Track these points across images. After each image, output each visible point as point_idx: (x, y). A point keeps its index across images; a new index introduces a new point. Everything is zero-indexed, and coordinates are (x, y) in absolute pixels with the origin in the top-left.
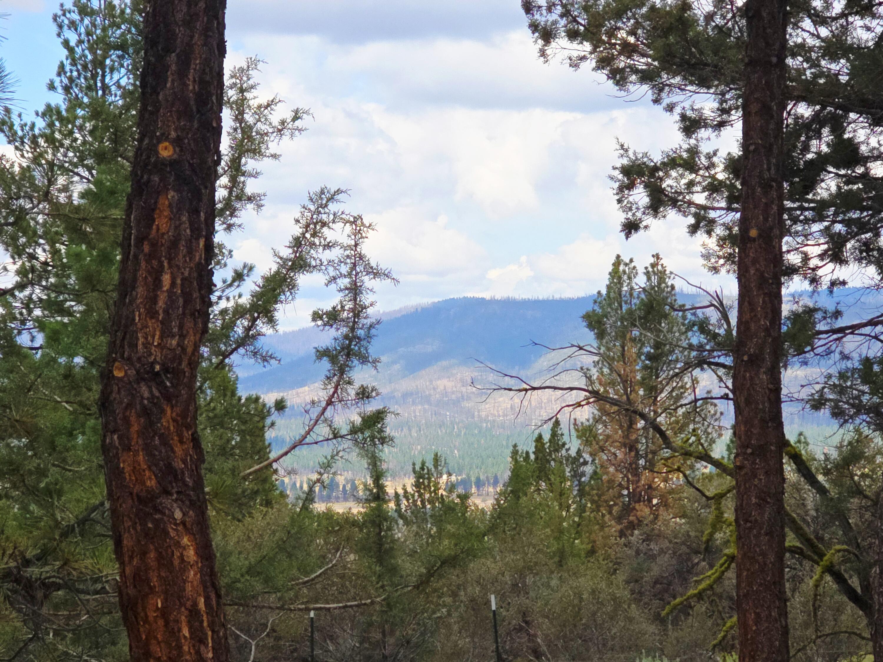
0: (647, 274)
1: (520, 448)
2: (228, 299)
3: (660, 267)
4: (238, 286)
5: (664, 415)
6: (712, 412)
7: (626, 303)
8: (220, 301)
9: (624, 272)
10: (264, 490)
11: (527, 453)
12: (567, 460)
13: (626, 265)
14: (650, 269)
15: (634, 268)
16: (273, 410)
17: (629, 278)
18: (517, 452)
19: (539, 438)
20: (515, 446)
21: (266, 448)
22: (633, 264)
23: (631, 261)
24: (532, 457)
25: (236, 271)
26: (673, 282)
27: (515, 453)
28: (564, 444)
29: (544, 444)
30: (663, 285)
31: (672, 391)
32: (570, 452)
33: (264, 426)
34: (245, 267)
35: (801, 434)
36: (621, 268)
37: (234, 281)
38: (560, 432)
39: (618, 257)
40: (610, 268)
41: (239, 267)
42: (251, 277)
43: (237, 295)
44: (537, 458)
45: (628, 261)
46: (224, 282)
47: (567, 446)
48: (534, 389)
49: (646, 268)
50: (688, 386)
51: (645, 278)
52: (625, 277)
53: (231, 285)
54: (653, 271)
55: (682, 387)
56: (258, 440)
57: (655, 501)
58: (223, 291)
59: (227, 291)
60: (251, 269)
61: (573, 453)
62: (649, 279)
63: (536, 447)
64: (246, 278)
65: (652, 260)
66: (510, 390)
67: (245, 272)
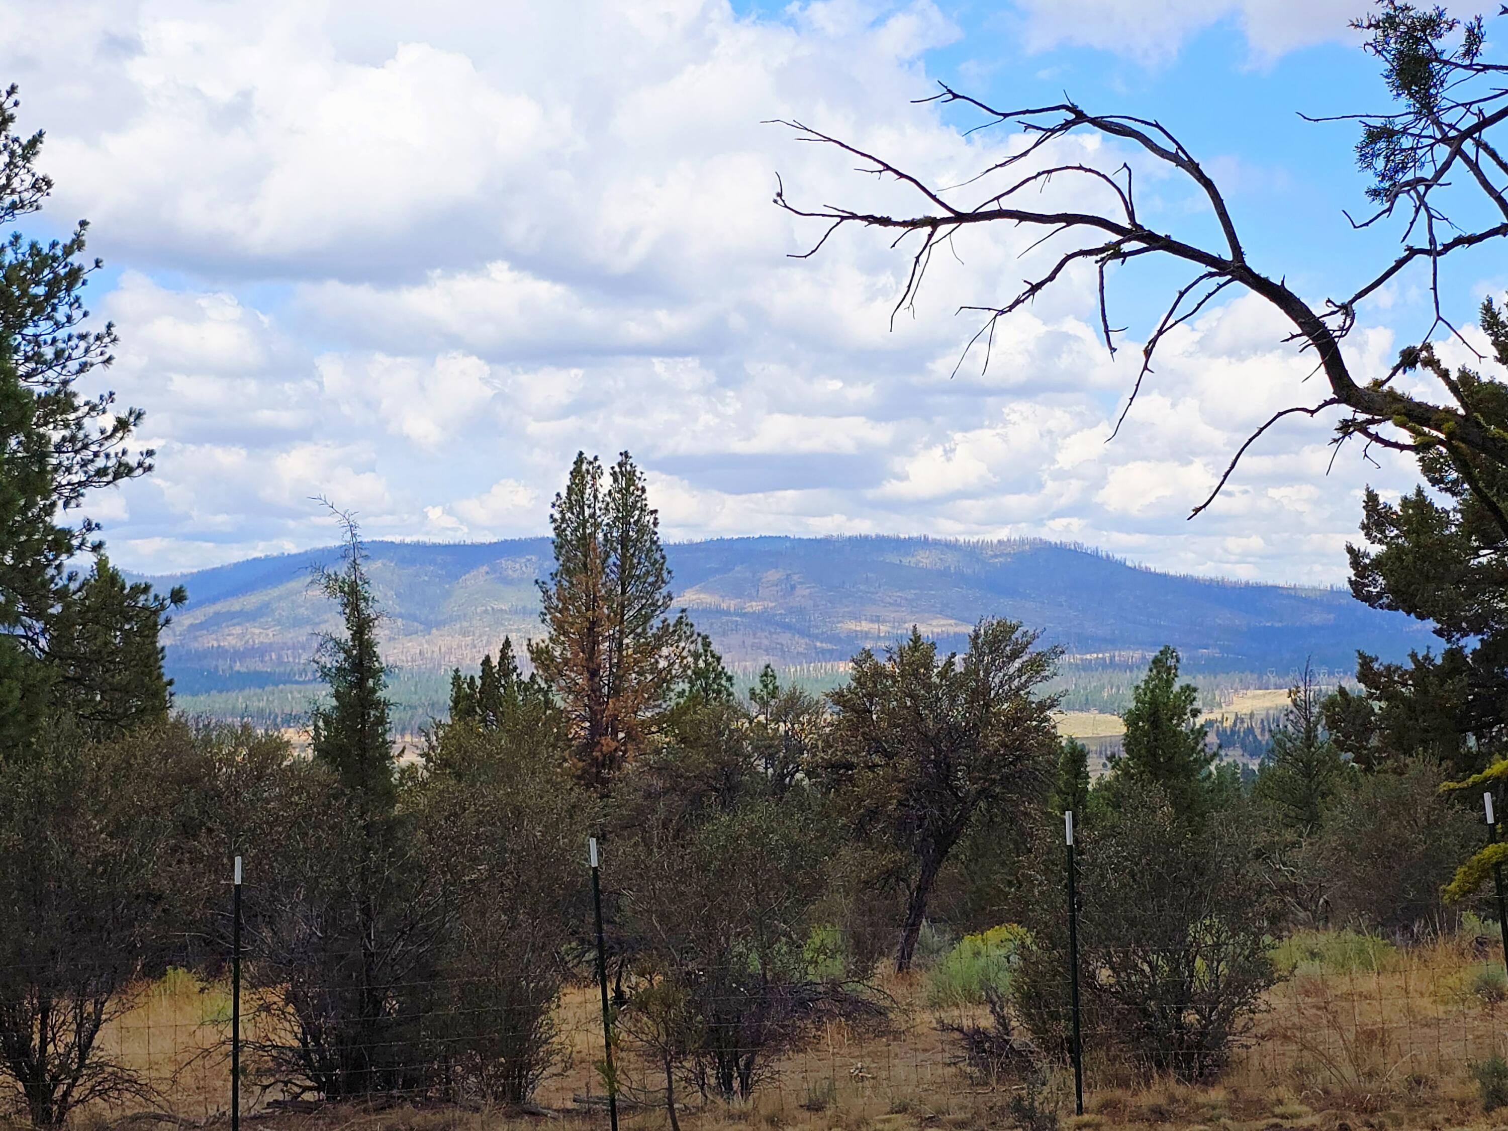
0: (614, 474)
1: (462, 674)
2: (107, 456)
3: (628, 467)
4: (121, 439)
5: (632, 636)
6: (688, 633)
7: (589, 507)
8: (98, 459)
9: (588, 471)
10: (153, 708)
11: (472, 678)
12: (519, 687)
13: (590, 463)
14: (617, 469)
15: (599, 467)
16: (168, 602)
17: (594, 478)
18: (460, 677)
19: (487, 661)
20: (457, 671)
21: (158, 653)
22: (597, 463)
23: (596, 459)
24: (478, 682)
25: (119, 420)
26: (643, 484)
27: (457, 678)
28: (515, 668)
29: (492, 668)
30: (632, 488)
31: (640, 609)
32: (522, 678)
33: (156, 624)
34: (130, 414)
35: (768, 666)
36: (584, 467)
37: (115, 430)
38: (510, 654)
39: (581, 454)
40: (572, 467)
41: (123, 414)
42: (140, 427)
43: (120, 451)
44: (483, 684)
45: (592, 459)
46: (102, 432)
47: (518, 671)
48: (960, 218)
49: (613, 468)
50: (659, 603)
51: (611, 480)
52: (589, 477)
53: (112, 435)
54: (621, 472)
55: (653, 604)
56: (148, 641)
57: (621, 735)
58: (101, 445)
59: (107, 444)
60: (139, 416)
61: (526, 678)
62: (616, 480)
63: (483, 671)
64: (132, 427)
65: (620, 458)
66: (885, 222)
67: (132, 419)
